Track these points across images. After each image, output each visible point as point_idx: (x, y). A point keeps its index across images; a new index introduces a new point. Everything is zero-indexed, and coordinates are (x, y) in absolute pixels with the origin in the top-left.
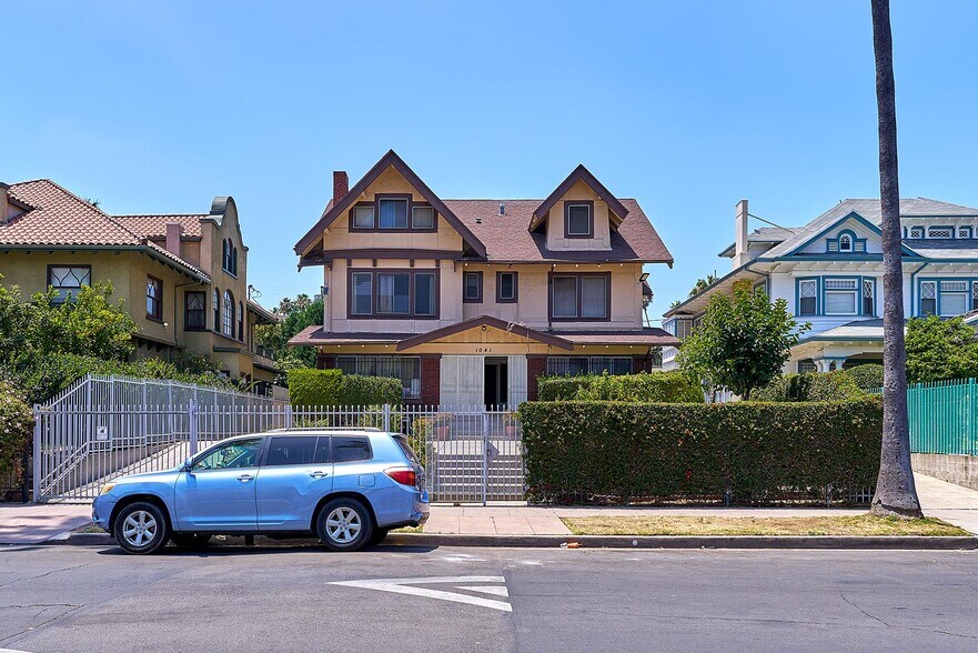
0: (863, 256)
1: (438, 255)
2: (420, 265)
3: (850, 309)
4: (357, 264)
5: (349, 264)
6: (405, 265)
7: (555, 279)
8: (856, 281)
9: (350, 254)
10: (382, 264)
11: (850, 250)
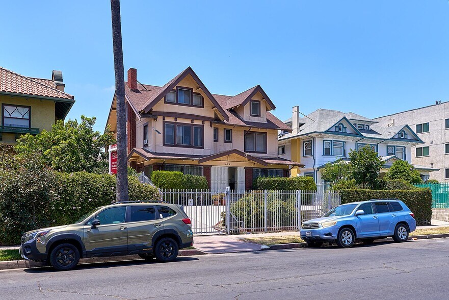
0: (345, 134)
1: (204, 119)
2: (196, 122)
3: (340, 153)
4: (168, 119)
5: (164, 119)
6: (188, 122)
7: (247, 134)
8: (342, 143)
9: (165, 114)
10: (179, 121)
11: (341, 131)
